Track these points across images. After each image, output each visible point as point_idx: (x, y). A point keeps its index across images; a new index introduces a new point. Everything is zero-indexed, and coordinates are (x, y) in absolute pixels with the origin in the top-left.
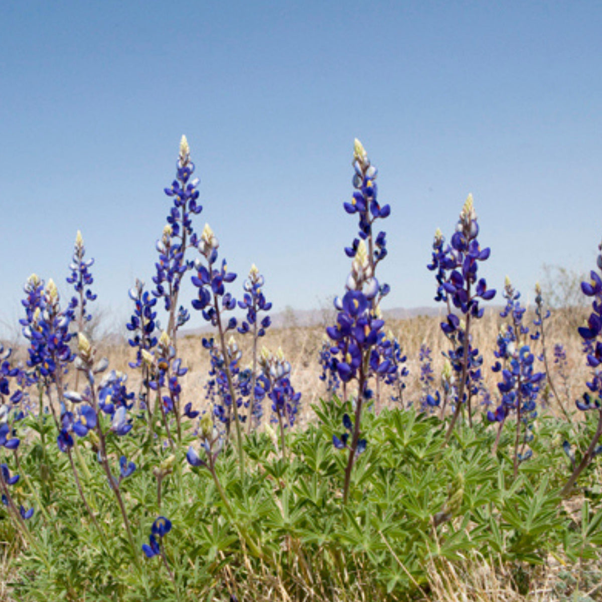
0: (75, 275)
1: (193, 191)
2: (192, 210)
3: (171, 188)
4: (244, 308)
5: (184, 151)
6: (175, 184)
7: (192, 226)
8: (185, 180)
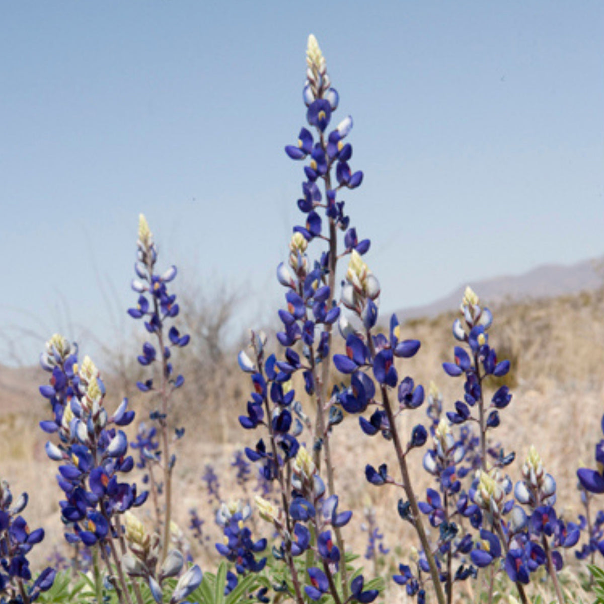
0: (143, 301)
1: (341, 144)
2: (343, 183)
3: (299, 143)
4: (458, 375)
5: (315, 68)
6: (305, 135)
7: (346, 212)
8: (322, 125)
